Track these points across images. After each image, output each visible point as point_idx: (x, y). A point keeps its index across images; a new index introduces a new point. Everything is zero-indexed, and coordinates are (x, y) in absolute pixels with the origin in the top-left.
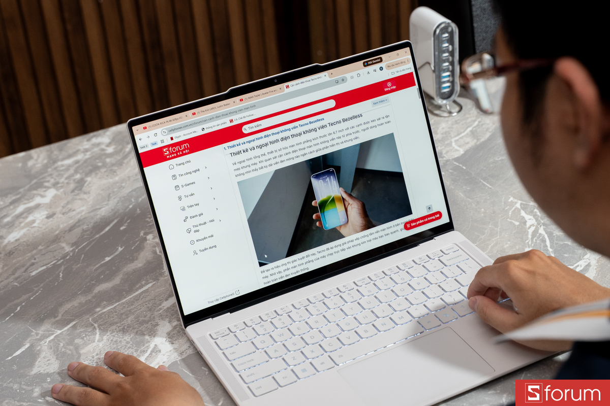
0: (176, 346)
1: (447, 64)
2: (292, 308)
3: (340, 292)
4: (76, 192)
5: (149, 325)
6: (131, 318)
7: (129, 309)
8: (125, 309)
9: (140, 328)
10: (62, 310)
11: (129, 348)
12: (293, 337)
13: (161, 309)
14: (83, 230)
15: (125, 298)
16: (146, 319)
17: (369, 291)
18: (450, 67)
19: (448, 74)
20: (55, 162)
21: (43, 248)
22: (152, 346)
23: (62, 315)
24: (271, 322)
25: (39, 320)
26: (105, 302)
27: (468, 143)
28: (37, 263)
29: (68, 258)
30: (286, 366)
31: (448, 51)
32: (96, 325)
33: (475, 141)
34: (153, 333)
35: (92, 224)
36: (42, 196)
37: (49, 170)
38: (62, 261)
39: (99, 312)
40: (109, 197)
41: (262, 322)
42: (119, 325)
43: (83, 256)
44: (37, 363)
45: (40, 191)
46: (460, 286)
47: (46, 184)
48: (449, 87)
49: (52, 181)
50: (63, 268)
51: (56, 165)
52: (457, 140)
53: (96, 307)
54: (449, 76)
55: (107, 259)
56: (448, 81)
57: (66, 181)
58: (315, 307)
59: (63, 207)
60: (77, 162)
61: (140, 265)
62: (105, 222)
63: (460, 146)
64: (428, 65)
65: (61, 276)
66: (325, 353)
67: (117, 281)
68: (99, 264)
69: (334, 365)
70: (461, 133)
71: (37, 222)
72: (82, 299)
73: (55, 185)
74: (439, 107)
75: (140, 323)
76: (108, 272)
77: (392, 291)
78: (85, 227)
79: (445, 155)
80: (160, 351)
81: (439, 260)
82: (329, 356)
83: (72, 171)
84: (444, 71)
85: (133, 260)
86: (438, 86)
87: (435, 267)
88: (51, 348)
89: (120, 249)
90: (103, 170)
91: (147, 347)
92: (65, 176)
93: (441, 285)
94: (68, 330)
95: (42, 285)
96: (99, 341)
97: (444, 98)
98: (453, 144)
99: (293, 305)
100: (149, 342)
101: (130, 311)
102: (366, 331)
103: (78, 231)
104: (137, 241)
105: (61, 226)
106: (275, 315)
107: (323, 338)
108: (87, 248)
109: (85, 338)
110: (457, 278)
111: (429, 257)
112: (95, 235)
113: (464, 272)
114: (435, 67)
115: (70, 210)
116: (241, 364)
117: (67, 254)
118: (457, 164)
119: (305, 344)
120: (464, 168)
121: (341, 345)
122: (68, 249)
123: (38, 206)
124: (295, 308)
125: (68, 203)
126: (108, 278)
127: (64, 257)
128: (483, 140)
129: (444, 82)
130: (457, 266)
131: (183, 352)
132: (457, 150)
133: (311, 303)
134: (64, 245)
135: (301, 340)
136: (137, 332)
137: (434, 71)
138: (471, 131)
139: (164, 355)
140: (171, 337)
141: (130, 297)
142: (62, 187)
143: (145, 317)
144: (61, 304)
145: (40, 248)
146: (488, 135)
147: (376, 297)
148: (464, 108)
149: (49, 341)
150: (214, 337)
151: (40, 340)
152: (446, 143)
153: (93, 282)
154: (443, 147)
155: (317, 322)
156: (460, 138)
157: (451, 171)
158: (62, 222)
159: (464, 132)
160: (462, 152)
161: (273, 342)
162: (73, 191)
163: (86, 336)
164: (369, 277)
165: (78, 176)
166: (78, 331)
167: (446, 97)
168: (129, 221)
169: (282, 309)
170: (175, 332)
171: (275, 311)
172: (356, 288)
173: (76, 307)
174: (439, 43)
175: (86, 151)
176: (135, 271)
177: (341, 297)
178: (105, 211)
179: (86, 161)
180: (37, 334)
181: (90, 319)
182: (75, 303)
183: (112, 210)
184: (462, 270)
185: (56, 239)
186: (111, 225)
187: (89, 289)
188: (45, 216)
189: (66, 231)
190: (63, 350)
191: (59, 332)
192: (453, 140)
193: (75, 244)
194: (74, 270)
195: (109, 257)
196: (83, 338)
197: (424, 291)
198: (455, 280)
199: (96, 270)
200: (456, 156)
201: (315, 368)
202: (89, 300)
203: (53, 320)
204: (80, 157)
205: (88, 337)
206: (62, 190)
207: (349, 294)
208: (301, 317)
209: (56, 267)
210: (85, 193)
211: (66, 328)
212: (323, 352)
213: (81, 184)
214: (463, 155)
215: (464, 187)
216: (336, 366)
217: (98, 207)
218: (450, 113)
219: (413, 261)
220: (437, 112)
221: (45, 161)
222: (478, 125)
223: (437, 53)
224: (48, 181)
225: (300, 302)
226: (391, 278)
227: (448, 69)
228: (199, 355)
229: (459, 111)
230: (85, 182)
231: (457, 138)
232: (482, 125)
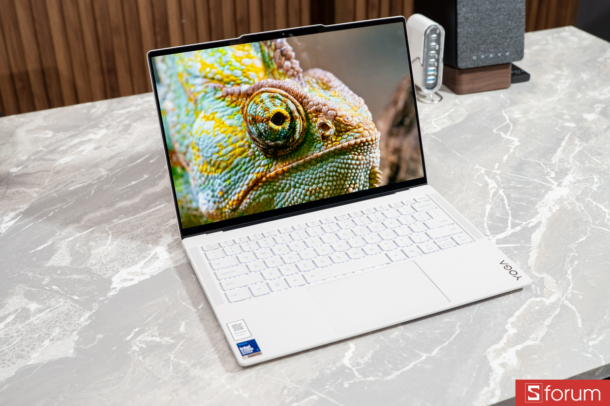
0: (173, 255)
1: (433, 60)
2: (277, 233)
3: (322, 224)
4: (122, 132)
5: (154, 237)
6: (141, 229)
7: (141, 222)
8: (137, 223)
9: (146, 238)
10: (86, 218)
11: (133, 253)
12: (274, 256)
13: (167, 225)
14: (120, 160)
15: (140, 213)
16: (153, 231)
17: (347, 225)
18: (436, 63)
19: (433, 68)
20: (112, 111)
21: (85, 170)
22: (153, 253)
23: (85, 222)
24: (257, 242)
25: (66, 224)
26: (122, 215)
27: (445, 123)
28: (76, 181)
29: (102, 179)
30: (262, 279)
31: (435, 49)
32: (110, 232)
33: (451, 122)
34: (156, 242)
35: (128, 157)
36: (95, 134)
37: (106, 116)
38: (97, 181)
39: (115, 222)
40: (147, 138)
41: (249, 241)
42: (129, 234)
43: (114, 179)
44: (53, 257)
45: (95, 130)
46: (427, 228)
47: (101, 126)
48: (434, 79)
49: (106, 124)
50: (96, 186)
51: (112, 113)
52: (436, 121)
53: (114, 218)
54: (434, 70)
55: (133, 183)
56: (433, 75)
57: (117, 125)
58: (297, 233)
59: (109, 143)
60: (129, 112)
61: (159, 190)
62: (139, 156)
63: (438, 125)
64: (418, 60)
65: (92, 193)
66: (299, 272)
67: (136, 200)
68: (125, 186)
69: (305, 282)
70: (440, 116)
71: (86, 151)
72: (105, 211)
73: (107, 127)
74: (424, 97)
75: (147, 234)
76: (131, 193)
77: (367, 227)
78: (122, 158)
79: (425, 130)
80: (158, 258)
81: (412, 206)
82: (302, 275)
83: (123, 118)
84: (431, 66)
85: (153, 186)
86: (424, 78)
87: (407, 211)
88: (68, 247)
89: (146, 176)
90: (147, 119)
91: (149, 254)
92: (117, 121)
93: (410, 226)
94: (87, 234)
95: (75, 198)
96: (109, 245)
97: (428, 89)
98: (433, 123)
99: (279, 230)
100: (151, 250)
101: (141, 224)
102: (339, 258)
103: (115, 161)
104: (161, 172)
105: (104, 156)
106: (262, 236)
107: (300, 259)
108: (119, 174)
109: (98, 242)
110: (425, 222)
111: (403, 203)
112: (128, 165)
113: (432, 218)
114: (423, 62)
115: (114, 145)
116: (223, 274)
117: (103, 176)
118: (435, 137)
119: (282, 263)
120: (440, 140)
121: (314, 267)
122: (104, 172)
123: (90, 140)
124: (281, 233)
125: (114, 140)
126: (130, 197)
127: (98, 179)
128: (457, 122)
129: (430, 75)
130: (427, 212)
131: (178, 261)
132: (435, 127)
133: (295, 230)
134: (101, 169)
135: (280, 259)
136: (143, 241)
137: (422, 65)
138: (448, 115)
139: (161, 262)
140: (170, 248)
141: (144, 213)
142: (112, 128)
143: (153, 230)
144: (86, 214)
145: (82, 170)
146: (461, 119)
147: (352, 231)
148: (443, 99)
149: (68, 241)
150: (204, 249)
151: (62, 239)
152: (427, 121)
153: (117, 199)
154: (424, 124)
155: (296, 246)
156: (439, 119)
157: (429, 142)
158: (105, 153)
159: (442, 115)
160: (439, 129)
161: (255, 258)
162: (120, 132)
163: (99, 240)
164: (348, 214)
165: (127, 122)
166: (94, 236)
167: (431, 87)
168: (158, 157)
169: (268, 232)
170: (176, 244)
171: (262, 234)
172: (336, 221)
173: (98, 217)
174: (428, 42)
175: (139, 105)
176: (153, 194)
177: (322, 228)
178: (141, 148)
179: (136, 112)
180: (60, 235)
181: (107, 227)
182: (98, 214)
183: (147, 148)
184: (430, 216)
185: (97, 165)
186: (143, 158)
187: (112, 204)
188: (93, 148)
189: (106, 160)
190: (78, 249)
191: (79, 235)
192: (433, 120)
193: (111, 170)
194: (105, 188)
195: (135, 181)
196: (96, 242)
197: (395, 230)
198: (424, 223)
199: (121, 190)
200: (434, 132)
201: (288, 284)
202: (110, 213)
203: (76, 225)
204: (132, 109)
205: (101, 241)
206: (111, 131)
207: (329, 226)
208: (283, 240)
209: (90, 185)
210: (129, 134)
211: (85, 233)
212: (297, 271)
213: (127, 128)
214: (440, 132)
215: (439, 154)
216: (307, 284)
217: (136, 145)
218: (433, 101)
219: (389, 205)
220: (422, 99)
221: (105, 110)
222: (454, 111)
223: (426, 50)
224: (103, 124)
225: (285, 229)
226: (368, 217)
227: (434, 64)
228: (189, 264)
229: (440, 100)
230: (131, 126)
231: (436, 119)
232: (458, 111)
